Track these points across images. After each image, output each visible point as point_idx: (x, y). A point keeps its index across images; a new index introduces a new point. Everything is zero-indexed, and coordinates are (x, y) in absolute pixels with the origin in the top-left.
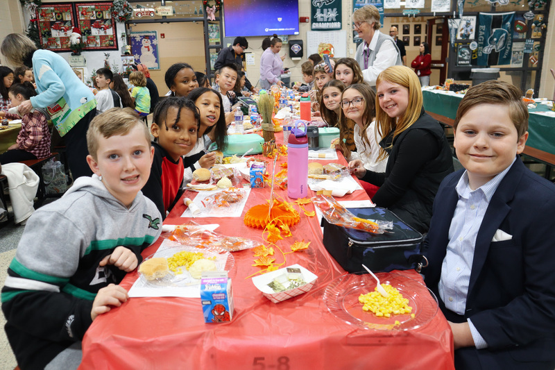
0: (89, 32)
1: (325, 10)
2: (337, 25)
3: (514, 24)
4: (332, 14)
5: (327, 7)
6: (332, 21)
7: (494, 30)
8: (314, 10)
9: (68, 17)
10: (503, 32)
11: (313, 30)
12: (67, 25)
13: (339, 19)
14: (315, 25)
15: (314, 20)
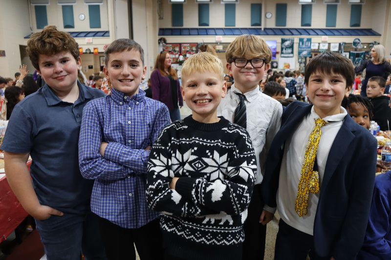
0: (185, 55)
1: (287, 49)
2: (291, 55)
3: (364, 56)
4: (290, 51)
5: (288, 48)
6: (290, 54)
7: (357, 59)
8: (282, 49)
9: (177, 49)
10: (360, 60)
11: (282, 57)
12: (176, 52)
13: (292, 53)
14: (283, 55)
15: (282, 53)
